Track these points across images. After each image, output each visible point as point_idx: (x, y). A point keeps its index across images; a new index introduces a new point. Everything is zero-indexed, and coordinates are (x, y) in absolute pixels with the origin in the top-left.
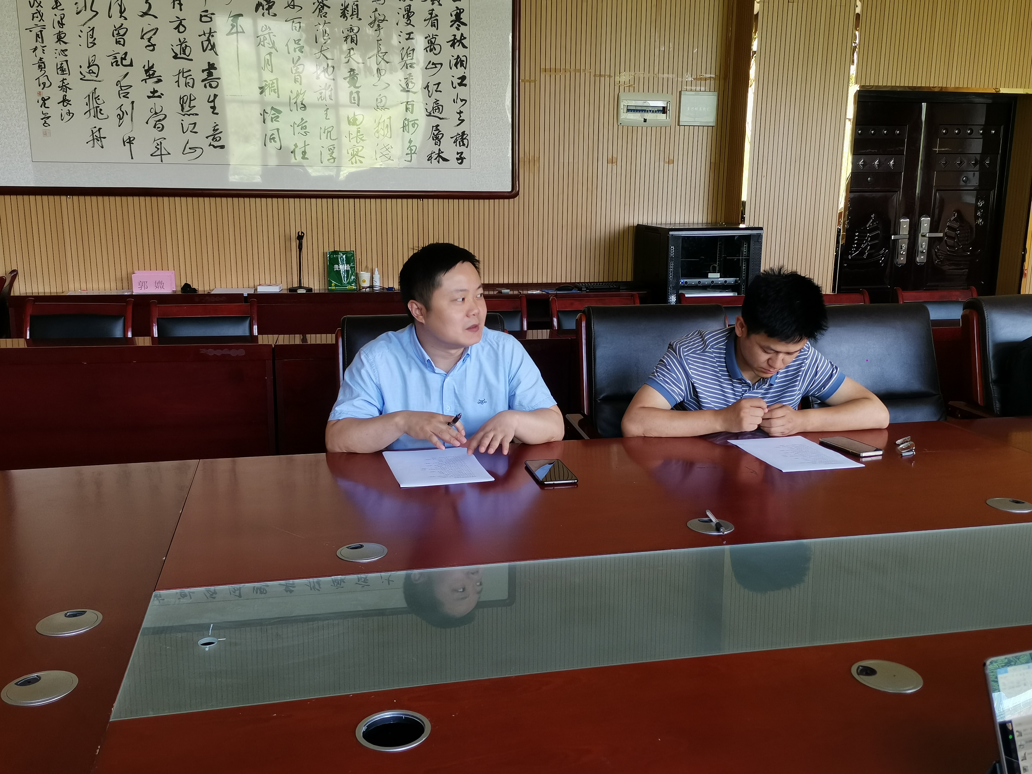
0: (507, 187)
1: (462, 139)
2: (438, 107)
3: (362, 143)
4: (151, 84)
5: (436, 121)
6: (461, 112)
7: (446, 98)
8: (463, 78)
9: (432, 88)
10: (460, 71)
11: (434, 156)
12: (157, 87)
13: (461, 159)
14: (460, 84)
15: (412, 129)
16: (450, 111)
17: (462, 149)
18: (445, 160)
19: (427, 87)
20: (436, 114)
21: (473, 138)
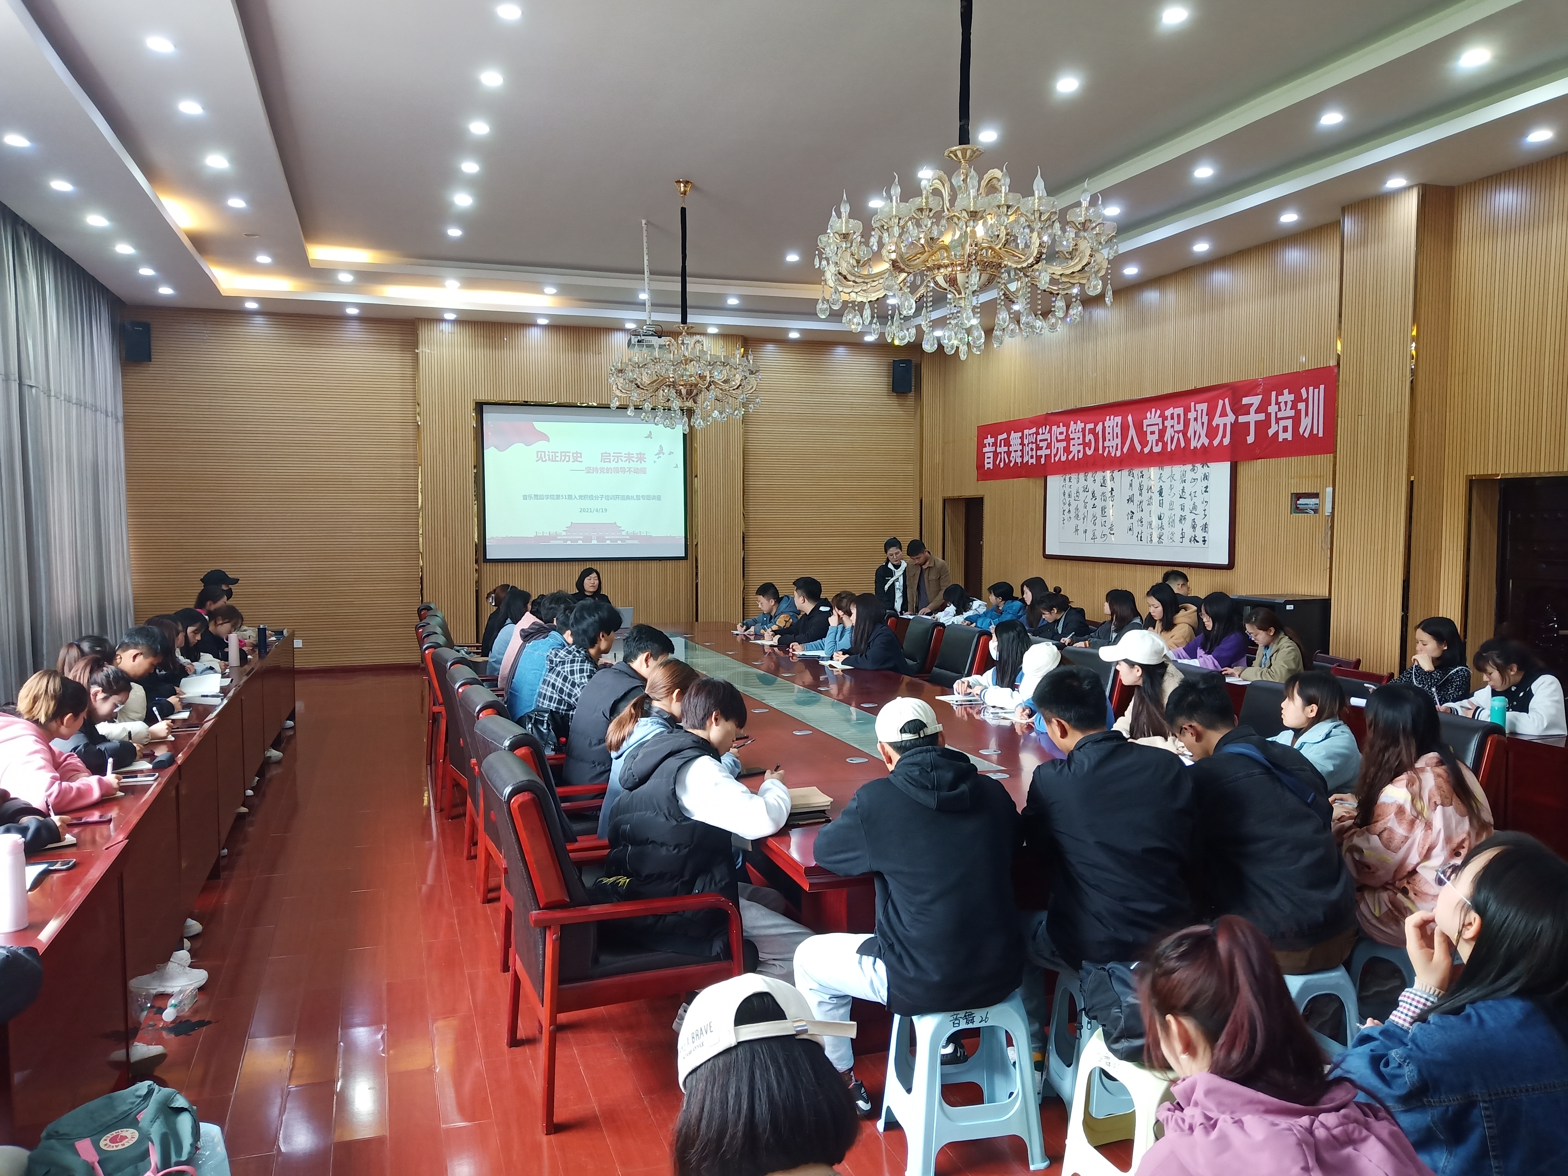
0: (1225, 561)
1: (1205, 527)
2: (1195, 507)
3: (1163, 531)
4: (1093, 502)
5: (1193, 516)
6: (1205, 510)
7: (1198, 501)
8: (1207, 487)
9: (1193, 495)
10: (1205, 483)
11: (1193, 539)
12: (1095, 502)
13: (1204, 541)
14: (1206, 491)
15: (1183, 522)
16: (1200, 510)
17: (1205, 534)
18: (1197, 542)
19: (1190, 494)
20: (1194, 512)
21: (1210, 527)
